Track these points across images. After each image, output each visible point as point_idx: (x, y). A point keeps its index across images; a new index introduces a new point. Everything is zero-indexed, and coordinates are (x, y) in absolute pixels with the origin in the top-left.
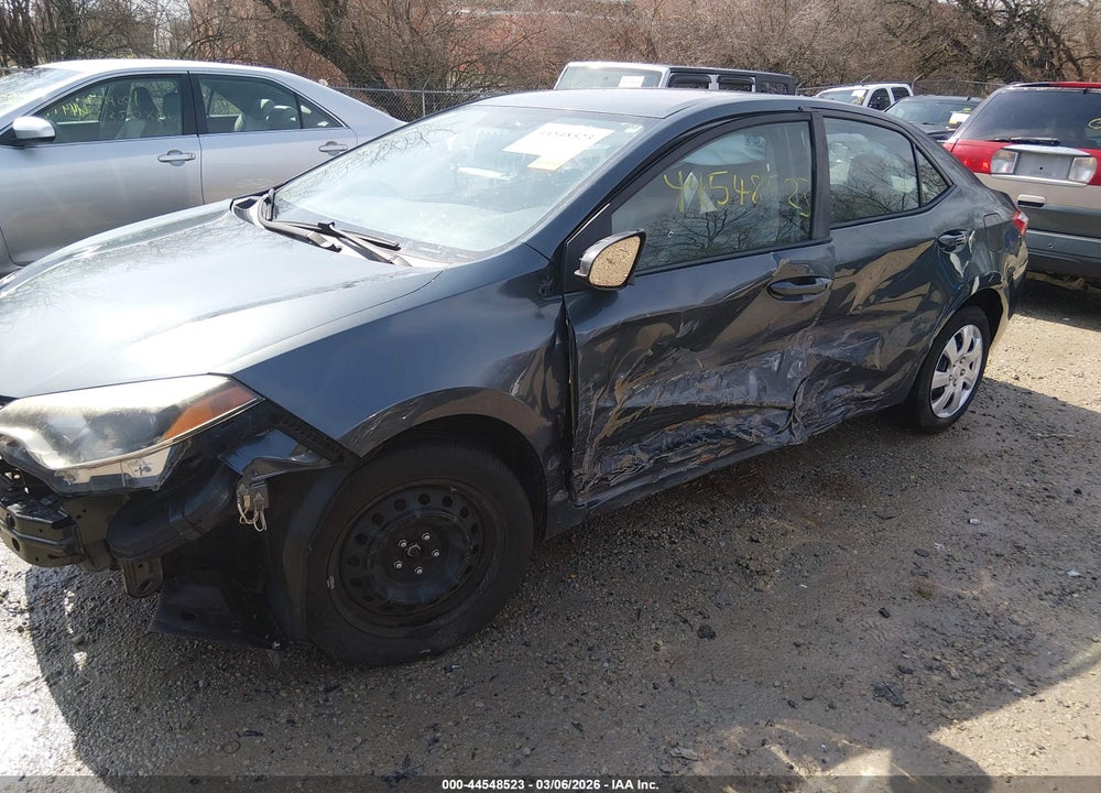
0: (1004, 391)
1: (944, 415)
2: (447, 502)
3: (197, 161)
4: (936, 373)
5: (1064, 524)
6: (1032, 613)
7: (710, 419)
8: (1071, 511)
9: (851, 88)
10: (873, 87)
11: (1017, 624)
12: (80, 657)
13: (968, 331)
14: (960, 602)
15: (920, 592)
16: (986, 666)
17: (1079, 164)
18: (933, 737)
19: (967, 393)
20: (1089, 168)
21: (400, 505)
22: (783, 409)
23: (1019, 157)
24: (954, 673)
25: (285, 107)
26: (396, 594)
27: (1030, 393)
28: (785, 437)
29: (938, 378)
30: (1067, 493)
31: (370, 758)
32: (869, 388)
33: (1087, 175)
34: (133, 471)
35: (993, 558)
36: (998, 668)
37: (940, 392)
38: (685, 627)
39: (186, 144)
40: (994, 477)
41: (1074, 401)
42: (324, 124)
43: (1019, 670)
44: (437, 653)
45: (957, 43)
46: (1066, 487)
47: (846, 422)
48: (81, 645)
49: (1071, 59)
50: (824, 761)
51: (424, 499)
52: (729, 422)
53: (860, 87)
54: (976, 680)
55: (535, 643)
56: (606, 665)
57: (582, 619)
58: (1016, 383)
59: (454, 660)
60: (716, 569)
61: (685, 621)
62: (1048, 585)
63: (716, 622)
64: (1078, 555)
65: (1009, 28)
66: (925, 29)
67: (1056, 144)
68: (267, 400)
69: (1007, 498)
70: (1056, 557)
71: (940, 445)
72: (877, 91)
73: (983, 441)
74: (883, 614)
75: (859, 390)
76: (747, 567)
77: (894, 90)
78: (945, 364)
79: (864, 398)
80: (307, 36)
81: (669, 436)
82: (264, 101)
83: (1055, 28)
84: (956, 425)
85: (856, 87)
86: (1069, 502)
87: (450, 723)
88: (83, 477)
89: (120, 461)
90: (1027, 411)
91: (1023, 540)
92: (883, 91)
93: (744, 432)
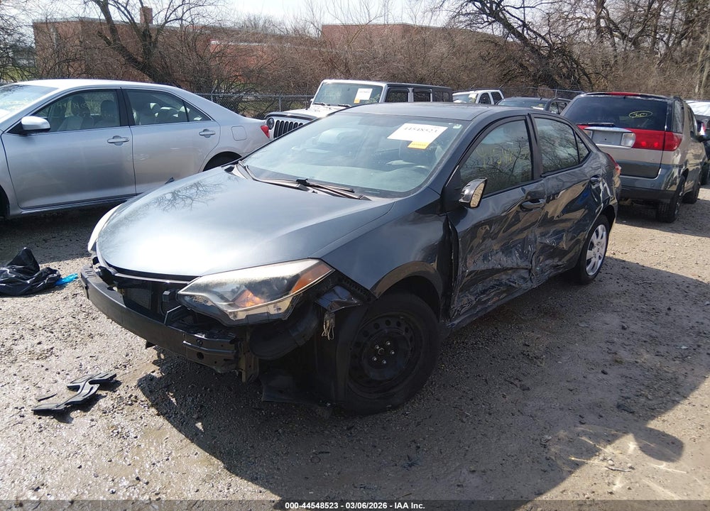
0: (610, 261)
1: (591, 274)
2: (399, 324)
3: (130, 142)
4: (588, 251)
5: (669, 325)
6: (673, 367)
7: (496, 277)
8: (670, 319)
9: (468, 93)
10: (480, 92)
11: (668, 372)
12: (199, 425)
13: (600, 228)
14: (637, 364)
15: (617, 361)
16: (662, 393)
17: (626, 137)
18: (649, 426)
19: (600, 261)
20: (631, 139)
21: (377, 326)
22: (527, 269)
23: (593, 133)
24: (650, 397)
25: (168, 108)
26: (373, 374)
27: (624, 261)
28: (529, 284)
29: (589, 254)
30: (665, 310)
31: (390, 458)
32: (560, 260)
33: (631, 143)
34: (273, 311)
35: (643, 343)
36: (669, 393)
37: (589, 261)
38: (513, 386)
39: (123, 132)
40: (626, 304)
41: (647, 264)
42: (199, 119)
43: (678, 393)
44: (395, 407)
45: (521, 65)
46: (663, 306)
47: (550, 279)
48: (198, 419)
49: (585, 74)
50: (609, 441)
51: (388, 323)
52: (504, 277)
53: (473, 92)
54: (661, 399)
55: (442, 398)
56: (483, 406)
57: (459, 386)
58: (614, 257)
59: (406, 409)
60: (514, 358)
61: (512, 383)
62: (674, 354)
63: (527, 382)
64: (682, 339)
65: (550, 56)
66: (504, 56)
67: (613, 126)
68: (337, 270)
69: (637, 314)
70: (673, 341)
71: (592, 289)
72: (484, 94)
73: (611, 287)
74: (604, 372)
75: (556, 261)
76: (528, 355)
77: (492, 93)
78: (592, 245)
79: (558, 266)
80: (131, 60)
81: (480, 287)
82: (152, 105)
83: (575, 57)
84: (595, 279)
85: (471, 92)
86: (667, 314)
87: (421, 439)
88: (241, 316)
89: (267, 305)
90: (627, 271)
91: (654, 334)
92: (487, 94)
93: (513, 282)
